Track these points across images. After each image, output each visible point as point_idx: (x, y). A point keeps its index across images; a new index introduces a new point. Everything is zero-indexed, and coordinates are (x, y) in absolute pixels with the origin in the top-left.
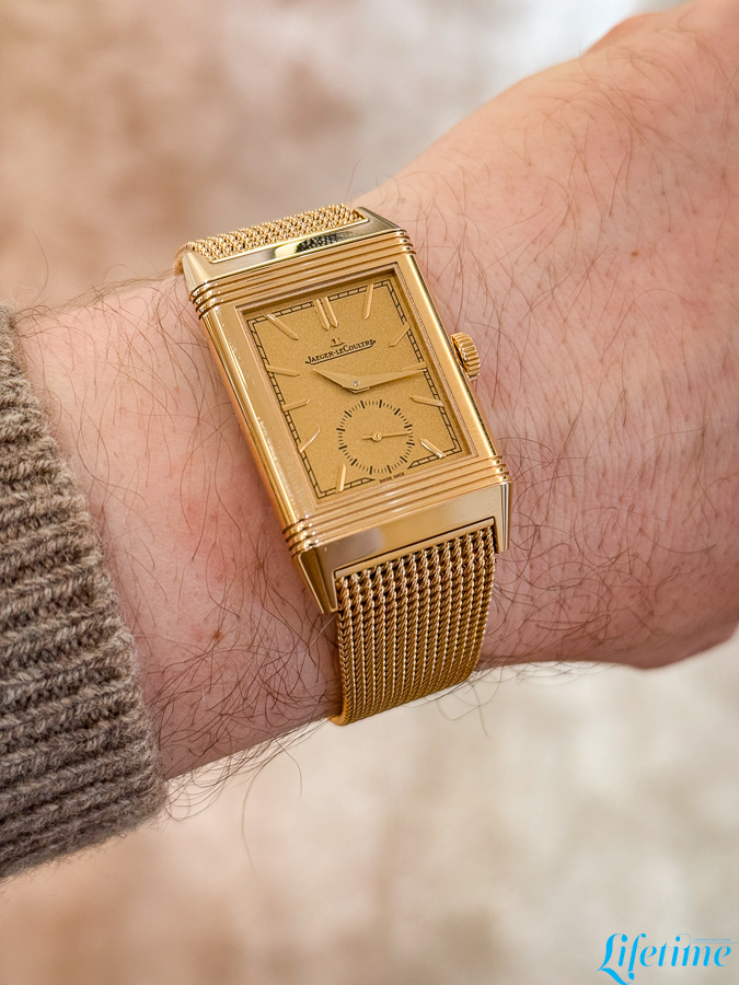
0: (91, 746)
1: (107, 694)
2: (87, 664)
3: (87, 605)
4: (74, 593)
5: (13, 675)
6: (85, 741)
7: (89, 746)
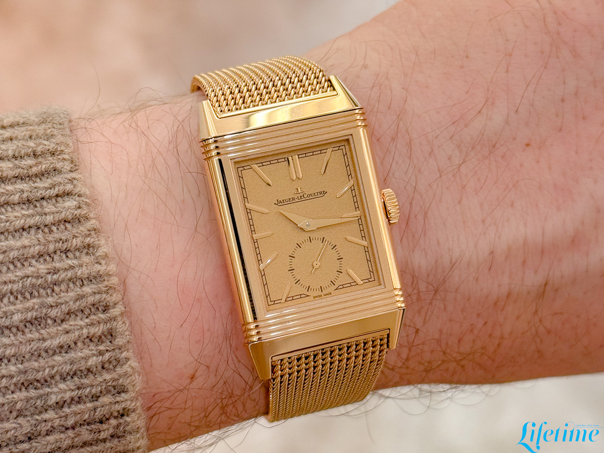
1: (118, 402)
3: (110, 342)
4: (103, 333)
5: (56, 385)
7: (101, 435)
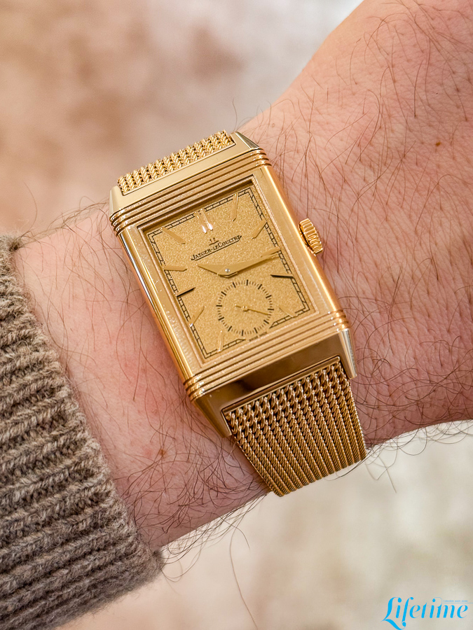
0: (82, 527)
2: (68, 467)
4: (52, 417)
6: (77, 524)
